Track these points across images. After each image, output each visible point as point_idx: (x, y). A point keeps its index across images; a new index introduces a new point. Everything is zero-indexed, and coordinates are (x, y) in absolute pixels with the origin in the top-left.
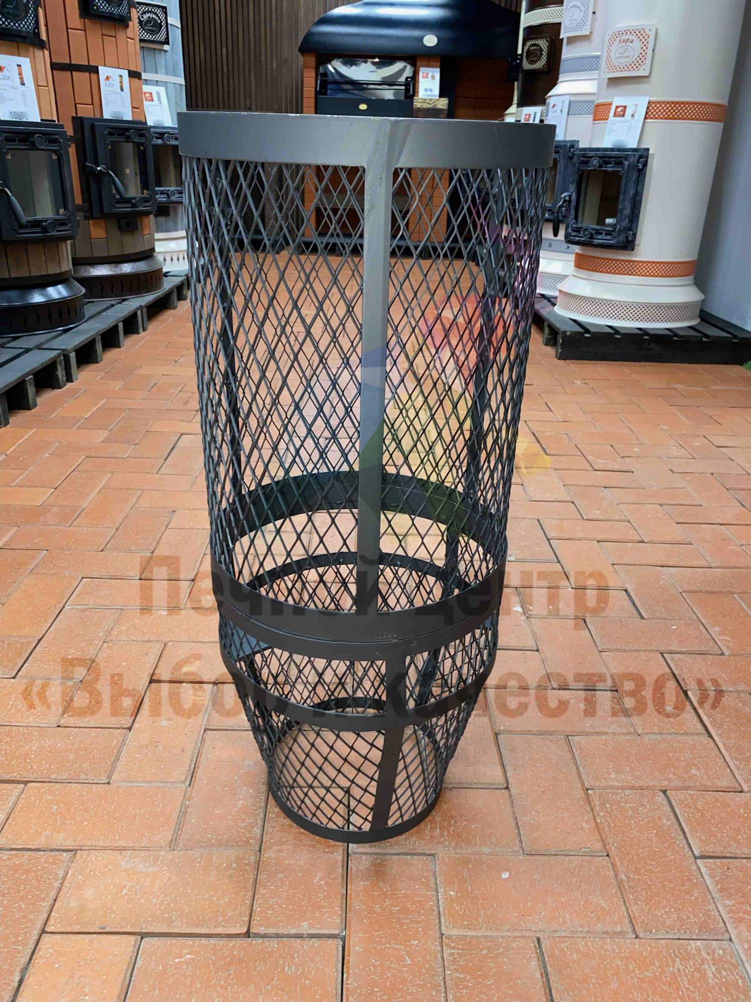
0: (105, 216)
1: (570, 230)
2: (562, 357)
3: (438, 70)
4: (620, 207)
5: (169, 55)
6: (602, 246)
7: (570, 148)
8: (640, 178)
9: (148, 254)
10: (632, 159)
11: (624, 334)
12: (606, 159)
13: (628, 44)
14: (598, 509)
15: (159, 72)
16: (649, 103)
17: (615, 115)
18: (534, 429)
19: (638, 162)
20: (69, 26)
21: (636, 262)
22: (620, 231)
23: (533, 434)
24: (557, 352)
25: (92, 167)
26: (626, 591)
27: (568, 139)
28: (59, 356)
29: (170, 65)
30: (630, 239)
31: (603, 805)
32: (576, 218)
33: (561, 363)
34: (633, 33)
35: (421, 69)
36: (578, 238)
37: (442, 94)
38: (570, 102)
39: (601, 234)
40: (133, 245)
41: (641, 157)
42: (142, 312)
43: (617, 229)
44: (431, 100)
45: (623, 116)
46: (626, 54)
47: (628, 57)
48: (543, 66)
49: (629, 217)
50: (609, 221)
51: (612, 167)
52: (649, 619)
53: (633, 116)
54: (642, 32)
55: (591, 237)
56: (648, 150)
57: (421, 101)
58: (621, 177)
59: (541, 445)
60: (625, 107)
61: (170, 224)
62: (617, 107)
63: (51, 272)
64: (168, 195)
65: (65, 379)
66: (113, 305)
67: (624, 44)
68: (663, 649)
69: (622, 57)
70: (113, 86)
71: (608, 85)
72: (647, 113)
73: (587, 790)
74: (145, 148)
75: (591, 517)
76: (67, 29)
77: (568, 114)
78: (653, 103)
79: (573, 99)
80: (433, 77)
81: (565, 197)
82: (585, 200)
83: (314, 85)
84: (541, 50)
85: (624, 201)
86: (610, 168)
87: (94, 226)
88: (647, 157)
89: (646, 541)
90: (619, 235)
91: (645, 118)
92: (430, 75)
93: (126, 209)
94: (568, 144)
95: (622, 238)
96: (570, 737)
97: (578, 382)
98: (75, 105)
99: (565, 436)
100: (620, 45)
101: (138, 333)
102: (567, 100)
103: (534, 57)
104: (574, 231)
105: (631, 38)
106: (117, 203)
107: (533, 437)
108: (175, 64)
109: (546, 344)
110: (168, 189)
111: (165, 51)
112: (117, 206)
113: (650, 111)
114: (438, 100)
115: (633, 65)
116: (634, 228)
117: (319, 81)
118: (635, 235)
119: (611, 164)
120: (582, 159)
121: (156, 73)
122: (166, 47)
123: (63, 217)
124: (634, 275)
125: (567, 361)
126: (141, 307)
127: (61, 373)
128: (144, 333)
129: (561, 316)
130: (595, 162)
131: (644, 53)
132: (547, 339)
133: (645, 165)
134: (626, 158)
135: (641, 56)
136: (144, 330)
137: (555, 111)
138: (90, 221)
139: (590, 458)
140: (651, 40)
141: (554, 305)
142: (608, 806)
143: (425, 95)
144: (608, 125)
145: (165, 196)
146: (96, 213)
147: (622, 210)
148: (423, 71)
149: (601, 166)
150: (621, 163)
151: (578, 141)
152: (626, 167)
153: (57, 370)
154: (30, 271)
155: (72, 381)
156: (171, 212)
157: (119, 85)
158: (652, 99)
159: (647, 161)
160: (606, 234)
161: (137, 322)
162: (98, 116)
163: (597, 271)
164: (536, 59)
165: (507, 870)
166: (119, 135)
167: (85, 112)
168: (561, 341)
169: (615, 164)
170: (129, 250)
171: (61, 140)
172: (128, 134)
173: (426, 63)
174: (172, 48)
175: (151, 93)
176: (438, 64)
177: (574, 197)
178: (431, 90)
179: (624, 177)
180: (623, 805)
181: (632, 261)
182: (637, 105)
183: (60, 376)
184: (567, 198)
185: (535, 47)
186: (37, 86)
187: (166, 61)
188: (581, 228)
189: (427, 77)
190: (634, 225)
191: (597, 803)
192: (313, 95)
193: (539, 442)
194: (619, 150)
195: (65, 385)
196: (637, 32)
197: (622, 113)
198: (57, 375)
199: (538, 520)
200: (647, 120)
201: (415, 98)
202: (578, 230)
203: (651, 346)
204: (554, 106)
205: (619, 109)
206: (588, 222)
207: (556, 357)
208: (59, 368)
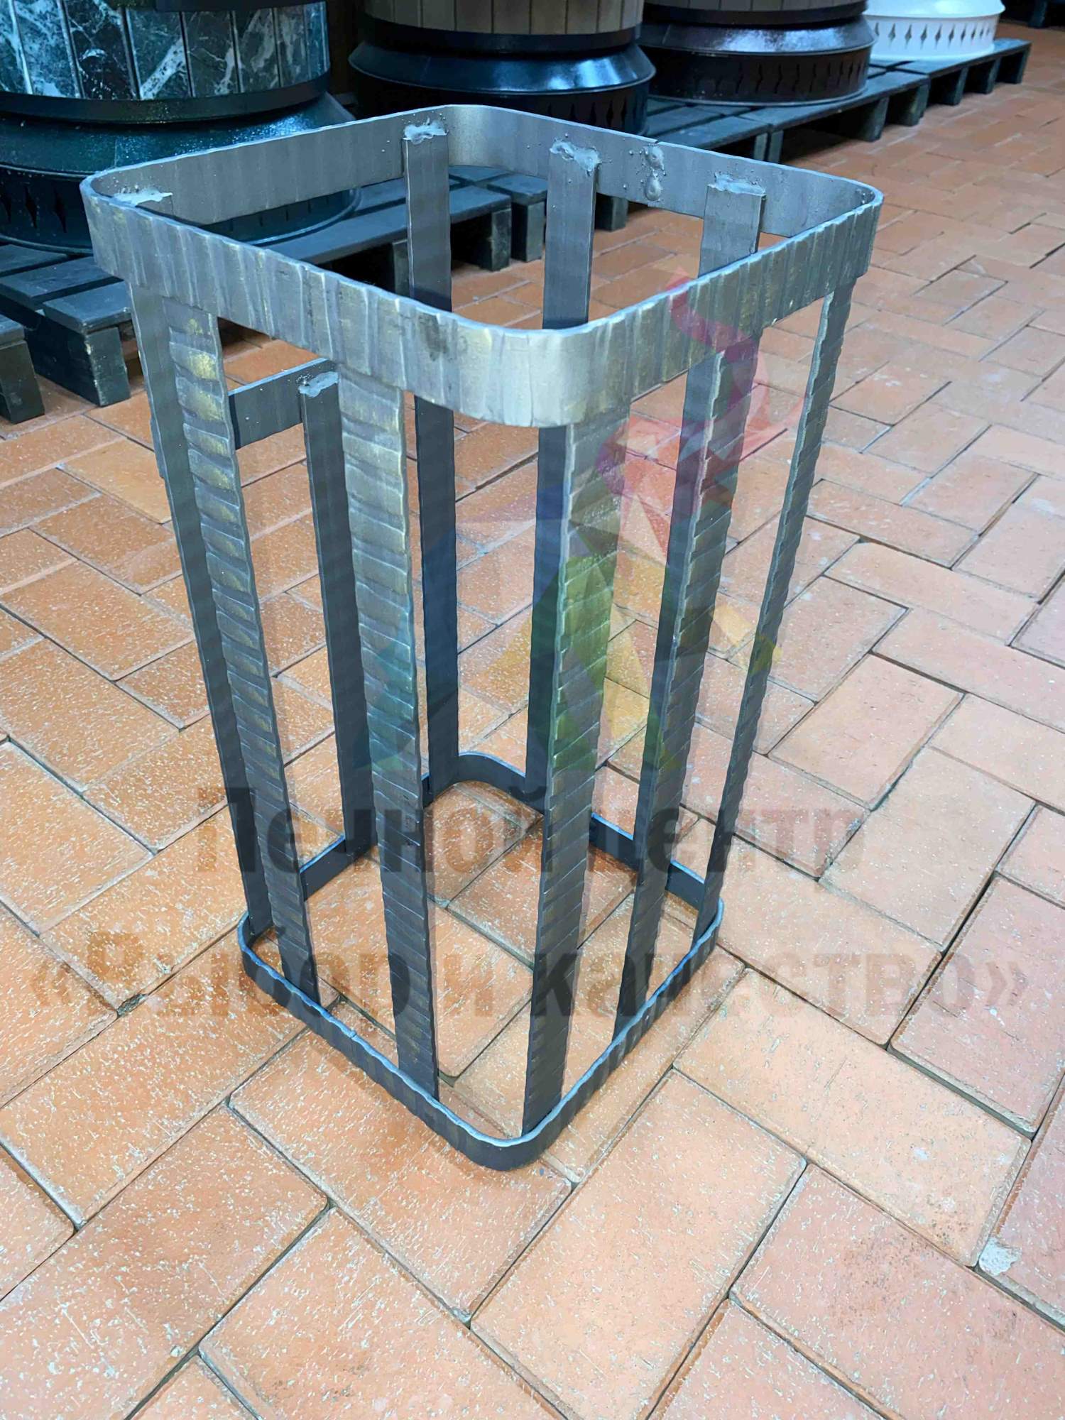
9: (847, 16)
28: (501, 205)
42: (769, 139)
63: (574, 30)
65: (507, 252)
66: (722, 116)
126: (768, 129)
127: (498, 240)
153: (489, 233)
155: (524, 259)
183: (494, 247)
195: (506, 264)
198: (489, 244)
208: (494, 229)
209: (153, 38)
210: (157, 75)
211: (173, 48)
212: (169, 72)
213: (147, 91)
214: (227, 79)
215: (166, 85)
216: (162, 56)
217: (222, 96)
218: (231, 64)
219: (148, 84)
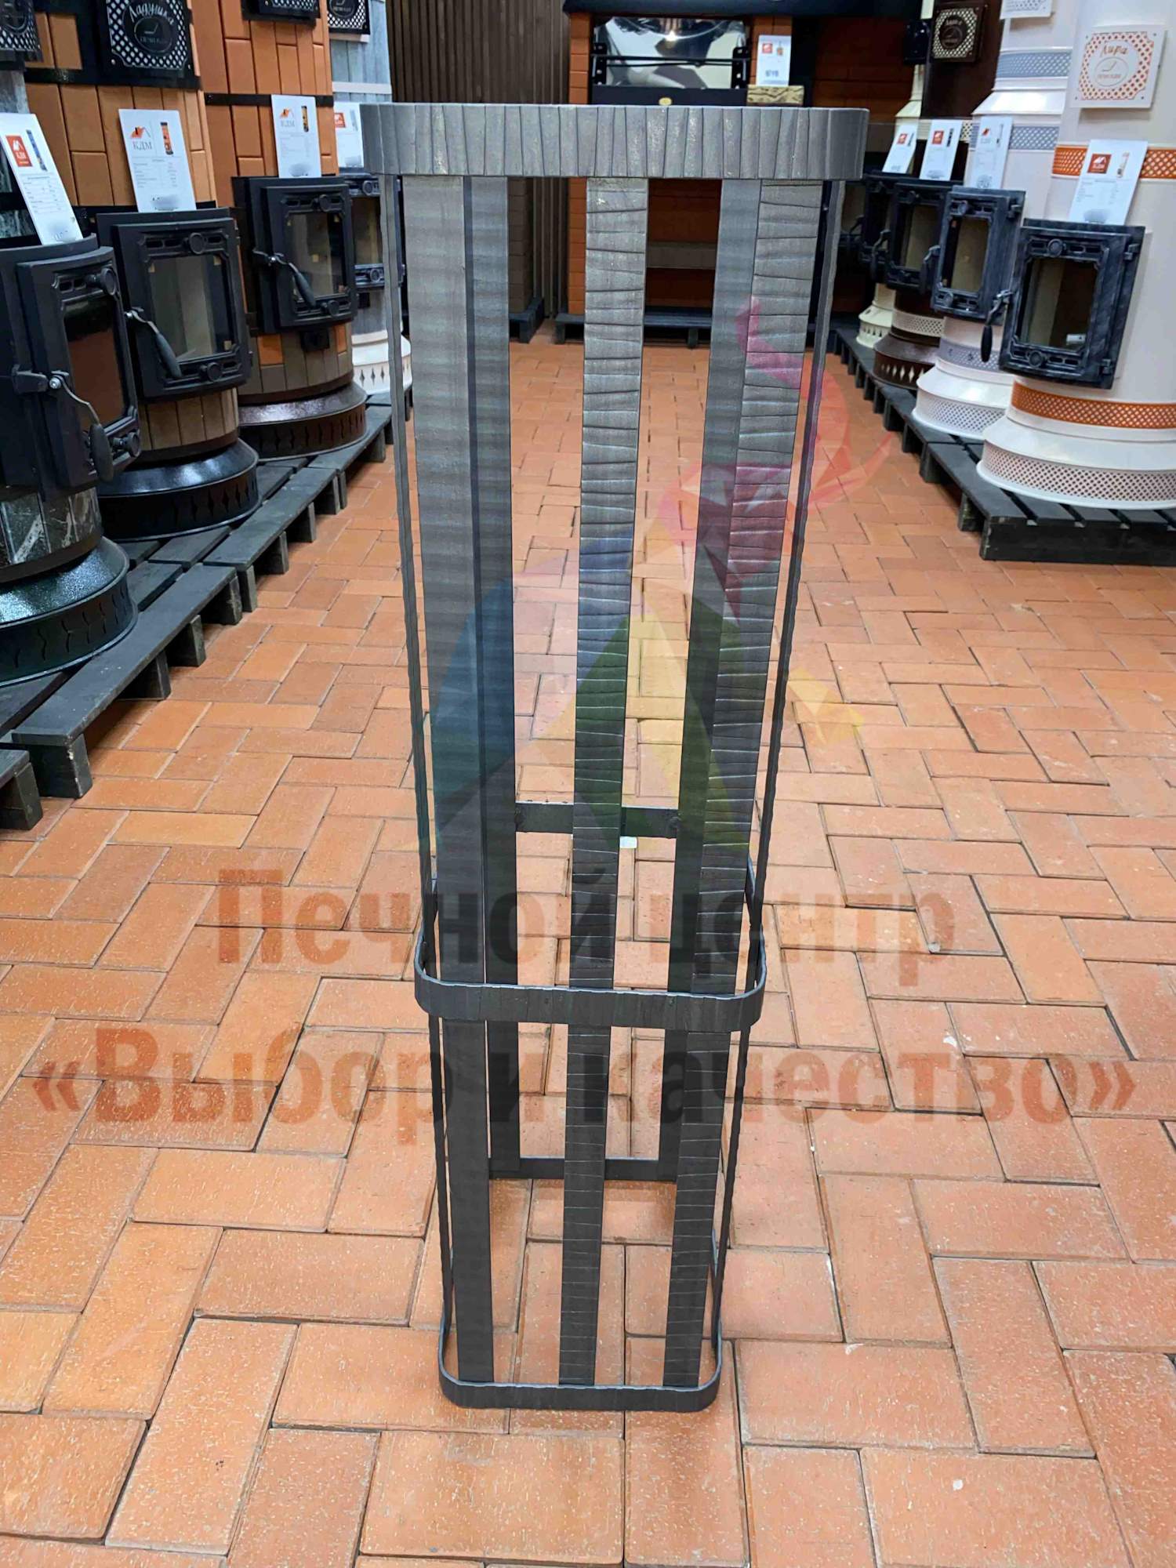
0: (280, 330)
1: (1009, 352)
2: (990, 556)
3: (789, 38)
4: (1092, 320)
5: (369, 47)
6: (1060, 380)
7: (1011, 204)
8: (1128, 274)
9: (342, 385)
10: (1115, 245)
11: (1089, 523)
12: (1074, 242)
13: (1118, 54)
14: (1060, 858)
15: (353, 78)
16: (1148, 151)
17: (1090, 170)
18: (955, 701)
19: (1126, 250)
20: (228, 33)
21: (1113, 404)
22: (1090, 357)
23: (953, 709)
24: (982, 548)
25: (262, 256)
26: (1106, 1008)
27: (1007, 188)
28: (233, 574)
29: (371, 66)
30: (1106, 370)
31: (1085, 1376)
32: (1019, 333)
33: (988, 566)
34: (1127, 37)
35: (761, 37)
36: (1020, 366)
37: (792, 82)
38: (1013, 128)
39: (1060, 360)
40: (322, 371)
41: (1130, 241)
42: (339, 478)
43: (1087, 355)
44: (776, 89)
45: (1104, 171)
46: (1113, 72)
47: (1118, 76)
48: (968, 53)
49: (1107, 336)
50: (1072, 338)
51: (1081, 256)
52: (1142, 1060)
53: (1120, 172)
54: (1142, 37)
55: (1044, 366)
56: (1142, 229)
57: (759, 91)
58: (1095, 274)
59: (967, 733)
60: (1108, 157)
61: (371, 320)
62: (1095, 157)
63: (211, 435)
64: (368, 276)
65: (240, 609)
66: (295, 470)
67: (1111, 54)
68: (1164, 1114)
69: (1106, 76)
70: (293, 124)
71: (1081, 118)
72: (1143, 168)
73: (1062, 1350)
74: (341, 219)
75: (1049, 872)
76: (224, 38)
77: (1009, 147)
78: (1155, 151)
79: (1018, 122)
80: (780, 52)
81: (1002, 298)
82: (1034, 303)
83: (587, 68)
84: (965, 27)
85: (1099, 310)
86: (1078, 257)
87: (265, 346)
88: (1140, 242)
89: (1133, 917)
90: (1088, 364)
91: (1141, 176)
92: (775, 48)
93: (313, 318)
94: (1008, 198)
95: (1093, 369)
96: (1034, 1263)
97: (1018, 607)
98: (237, 158)
99: (1002, 714)
100: (1104, 56)
101: (334, 513)
102: (1008, 123)
103: (954, 37)
104: (1016, 353)
105: (1124, 45)
106: (300, 309)
107: (953, 716)
108: (377, 62)
109: (963, 530)
110: (367, 266)
111: (364, 44)
112: (302, 314)
113: (1149, 164)
114: (787, 90)
115: (1124, 90)
116: (1113, 354)
117: (595, 61)
118: (1114, 364)
119: (1081, 249)
120: (1033, 238)
121: (350, 80)
122: (365, 38)
123: (229, 354)
124: (1109, 425)
125: (998, 563)
126: (337, 472)
127: (235, 601)
128: (343, 511)
129: (990, 485)
130: (1056, 246)
131: (1143, 72)
132: (965, 521)
133: (1137, 254)
134: (1106, 241)
135: (1138, 76)
136: (342, 508)
137: (988, 141)
138: (260, 339)
139: (1043, 757)
140: (1156, 52)
141: (976, 460)
142: (1092, 1377)
143: (766, 82)
144: (1080, 183)
145: (364, 278)
146: (268, 323)
147: (1097, 323)
148: (763, 41)
149: (1064, 253)
150: (1098, 250)
151: (1024, 193)
152: (1106, 256)
153: (229, 597)
154: (181, 439)
155: (250, 611)
156: (372, 302)
157: (302, 122)
158: (1154, 145)
159: (1139, 247)
160: (1068, 362)
161: (333, 496)
162: (270, 173)
163: (1049, 417)
164: (955, 41)
165: (960, 1478)
166: (303, 203)
167: (252, 168)
168: (990, 532)
169: (1088, 250)
170: (317, 380)
171: (227, 236)
172: (316, 200)
173: (769, 28)
174: (374, 39)
175: (341, 114)
176: (789, 28)
177: (1017, 298)
178: (776, 73)
179: (1101, 273)
180: (1113, 1376)
181: (1106, 403)
182: (1127, 155)
183: (234, 606)
184: (1006, 300)
185: (955, 22)
186: (190, 150)
187: (364, 59)
188: (1026, 349)
189: (771, 52)
190: (1114, 348)
191: (1077, 1372)
192: (585, 84)
193: (963, 726)
194: (1095, 228)
195: (241, 617)
196: (1134, 37)
197: (1103, 167)
198: (230, 605)
199: (971, 877)
200: (1143, 180)
201: (750, 86)
202: (1021, 352)
203: (1130, 541)
204: (986, 132)
205: (1098, 161)
206: (1038, 339)
207: (981, 555)
208: (233, 594)
209: (21, 519)
210: (26, 543)
211: (35, 522)
212: (33, 540)
213: (18, 558)
214: (68, 535)
215: (32, 549)
216: (28, 530)
217: (67, 548)
218: (70, 524)
219: (20, 552)
